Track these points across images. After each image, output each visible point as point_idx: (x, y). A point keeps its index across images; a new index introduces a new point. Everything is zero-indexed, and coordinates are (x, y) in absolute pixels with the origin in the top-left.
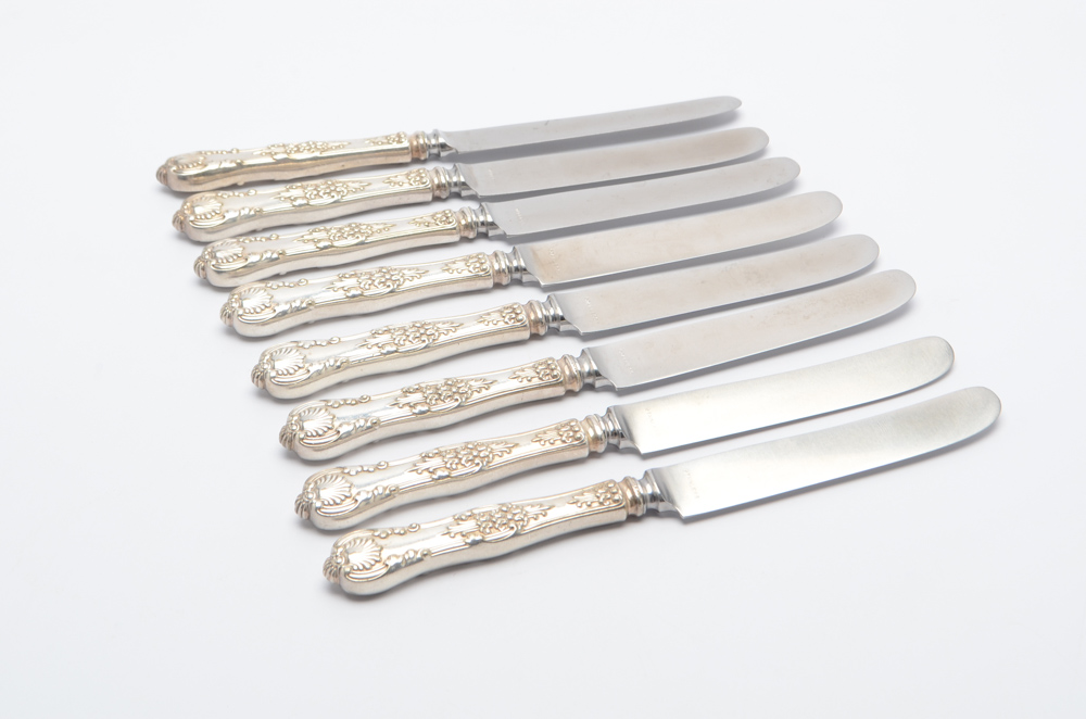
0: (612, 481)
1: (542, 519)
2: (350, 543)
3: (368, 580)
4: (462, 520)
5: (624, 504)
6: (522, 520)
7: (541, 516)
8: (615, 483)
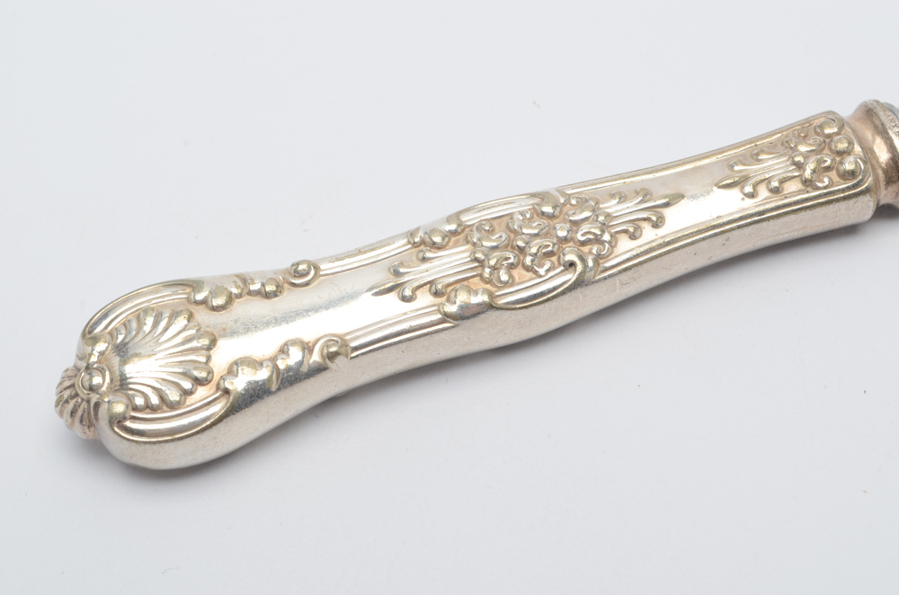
0: (832, 117)
1: (649, 235)
2: (125, 325)
3: (174, 436)
4: (436, 247)
5: (869, 182)
6: (597, 240)
7: (646, 227)
8: (842, 124)
